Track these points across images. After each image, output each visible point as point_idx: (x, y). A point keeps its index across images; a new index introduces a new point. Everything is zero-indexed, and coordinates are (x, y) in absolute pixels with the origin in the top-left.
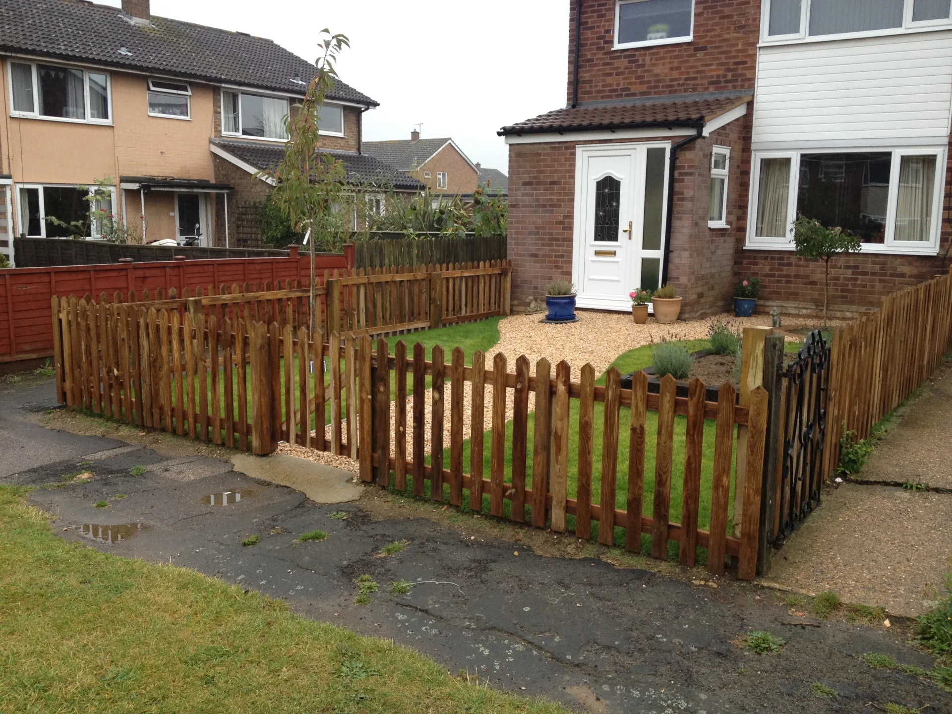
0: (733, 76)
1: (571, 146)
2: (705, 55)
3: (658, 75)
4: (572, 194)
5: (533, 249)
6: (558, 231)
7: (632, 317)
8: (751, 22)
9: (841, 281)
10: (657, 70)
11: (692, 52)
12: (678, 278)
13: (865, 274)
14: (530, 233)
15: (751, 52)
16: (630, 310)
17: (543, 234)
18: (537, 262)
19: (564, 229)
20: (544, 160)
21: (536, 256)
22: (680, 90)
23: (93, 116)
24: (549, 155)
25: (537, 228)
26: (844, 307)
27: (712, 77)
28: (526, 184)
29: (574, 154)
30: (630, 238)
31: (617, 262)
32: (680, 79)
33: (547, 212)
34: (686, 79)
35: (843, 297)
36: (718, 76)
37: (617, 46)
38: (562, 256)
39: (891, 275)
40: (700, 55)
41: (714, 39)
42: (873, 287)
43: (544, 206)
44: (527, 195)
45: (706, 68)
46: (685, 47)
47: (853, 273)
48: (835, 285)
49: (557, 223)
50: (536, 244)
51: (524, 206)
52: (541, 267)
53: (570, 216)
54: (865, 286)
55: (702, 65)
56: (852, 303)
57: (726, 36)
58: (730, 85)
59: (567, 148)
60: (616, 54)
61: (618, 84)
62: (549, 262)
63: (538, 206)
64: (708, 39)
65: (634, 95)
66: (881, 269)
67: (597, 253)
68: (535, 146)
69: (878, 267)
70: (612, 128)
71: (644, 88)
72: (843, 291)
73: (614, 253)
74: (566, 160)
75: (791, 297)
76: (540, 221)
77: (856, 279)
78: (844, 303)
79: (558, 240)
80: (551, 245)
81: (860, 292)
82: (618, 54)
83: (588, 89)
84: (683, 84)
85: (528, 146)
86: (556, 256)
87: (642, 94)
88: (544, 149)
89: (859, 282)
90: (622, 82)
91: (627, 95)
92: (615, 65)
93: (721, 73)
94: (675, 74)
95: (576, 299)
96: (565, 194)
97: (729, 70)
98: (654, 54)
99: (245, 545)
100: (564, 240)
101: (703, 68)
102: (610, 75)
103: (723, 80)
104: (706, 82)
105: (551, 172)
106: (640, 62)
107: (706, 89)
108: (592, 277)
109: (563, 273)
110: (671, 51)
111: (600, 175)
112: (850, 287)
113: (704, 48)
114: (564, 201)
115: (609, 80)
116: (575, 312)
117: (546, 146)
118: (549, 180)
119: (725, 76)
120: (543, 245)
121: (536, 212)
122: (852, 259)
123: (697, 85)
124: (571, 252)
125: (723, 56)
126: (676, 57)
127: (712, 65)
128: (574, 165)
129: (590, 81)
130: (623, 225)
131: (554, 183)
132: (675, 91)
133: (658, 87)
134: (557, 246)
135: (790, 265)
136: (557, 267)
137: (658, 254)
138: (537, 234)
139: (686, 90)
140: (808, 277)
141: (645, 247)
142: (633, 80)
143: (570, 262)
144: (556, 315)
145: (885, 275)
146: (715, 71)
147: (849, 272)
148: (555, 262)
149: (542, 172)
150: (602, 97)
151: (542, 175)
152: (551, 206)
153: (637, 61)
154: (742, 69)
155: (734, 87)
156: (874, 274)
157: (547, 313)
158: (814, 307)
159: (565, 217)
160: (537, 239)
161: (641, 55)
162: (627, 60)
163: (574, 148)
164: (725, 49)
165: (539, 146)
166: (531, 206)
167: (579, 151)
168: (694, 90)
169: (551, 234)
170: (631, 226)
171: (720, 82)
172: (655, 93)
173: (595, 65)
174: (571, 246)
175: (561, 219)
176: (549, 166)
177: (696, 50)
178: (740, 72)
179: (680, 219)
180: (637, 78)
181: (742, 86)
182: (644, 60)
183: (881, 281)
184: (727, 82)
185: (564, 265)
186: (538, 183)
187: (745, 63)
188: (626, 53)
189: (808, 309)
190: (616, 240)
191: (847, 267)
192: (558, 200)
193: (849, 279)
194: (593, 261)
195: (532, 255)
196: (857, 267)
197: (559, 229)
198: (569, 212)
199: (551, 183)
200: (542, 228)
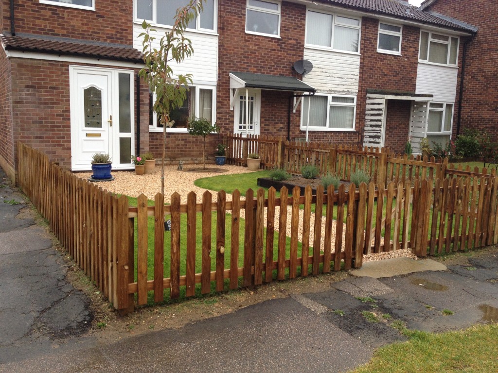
0: (120, 36)
1: (67, 65)
2: (103, 20)
3: (74, 26)
4: (68, 96)
5: (38, 134)
8: (128, 8)
9: (180, 147)
10: (73, 23)
11: (95, 17)
13: (190, 142)
14: (34, 122)
15: (129, 25)
17: (46, 122)
18: (42, 142)
19: (63, 119)
20: (43, 72)
21: (40, 138)
22: (89, 38)
24: (47, 68)
25: (40, 119)
27: (108, 34)
28: (27, 87)
29: (68, 70)
30: (111, 126)
31: (103, 140)
32: (88, 31)
33: (48, 107)
34: (92, 32)
35: (181, 154)
36: (112, 34)
38: (63, 138)
40: (100, 20)
41: (108, 13)
42: (193, 148)
43: (46, 103)
44: (30, 95)
45: (105, 29)
46: (90, 13)
47: (185, 142)
48: (178, 148)
49: (57, 115)
50: (40, 130)
51: (27, 103)
52: (46, 146)
53: (68, 110)
54: (190, 148)
55: (102, 26)
56: (185, 156)
57: (115, 13)
58: (119, 41)
59: (62, 66)
60: (42, 6)
61: (45, 26)
62: (52, 142)
63: (40, 103)
64: (104, 12)
65: (58, 35)
66: (196, 140)
67: (87, 135)
68: (36, 61)
69: (195, 139)
70: (99, 57)
71: (65, 32)
72: (181, 151)
73: (100, 135)
74: (62, 73)
75: (159, 156)
76: (43, 114)
77: (186, 145)
78: (182, 157)
79: (59, 126)
80: (54, 130)
81: (188, 151)
82: (44, 7)
83: (21, 24)
84: (91, 35)
85: (29, 61)
86: (58, 138)
87: (63, 35)
88: (43, 64)
89: (187, 147)
90: (48, 25)
91: (52, 34)
92: (42, 13)
93: (114, 33)
94: (85, 28)
96: (63, 96)
97: (117, 32)
98: (70, 12)
100: (64, 126)
101: (102, 28)
102: (39, 19)
103: (115, 37)
104: (105, 36)
105: (50, 80)
106: (61, 15)
107: (106, 40)
109: (64, 149)
110: (81, 14)
111: (87, 86)
112: (184, 149)
113: (102, 17)
114: (62, 100)
115: (37, 22)
117: (45, 62)
118: (49, 86)
119: (116, 35)
120: (46, 130)
121: (39, 107)
122: (184, 136)
123: (100, 37)
124: (70, 134)
125: (114, 24)
126: (85, 18)
127: (108, 27)
128: (68, 77)
129: (23, 20)
130: (105, 119)
131: (54, 88)
132: (86, 38)
133: (74, 33)
134: (58, 130)
135: (157, 139)
136: (60, 145)
137: (131, 135)
138: (41, 122)
139: (93, 39)
141: (121, 131)
142: (56, 26)
143: (70, 141)
145: (197, 142)
146: (109, 31)
148: (57, 142)
149: (43, 80)
150: (34, 32)
151: (42, 82)
152: (52, 103)
153: (58, 14)
154: (125, 33)
155: (122, 42)
156: (193, 142)
158: (169, 160)
159: (63, 111)
160: (41, 126)
161: (61, 11)
162: (51, 12)
163: (68, 66)
164: (115, 20)
165: (39, 62)
166: (35, 103)
167: (71, 68)
168: (98, 39)
169: (54, 123)
170: (111, 118)
171: (113, 38)
172: (73, 37)
173: (26, 10)
174: (70, 131)
175: (60, 112)
176: (49, 76)
177: (98, 16)
178: (124, 34)
179: (143, 115)
180: (59, 25)
181: (126, 43)
182: (63, 15)
183: (196, 145)
184: (117, 38)
185: (65, 144)
186: (39, 87)
187: (126, 30)
188: (49, 7)
190: (101, 127)
191: (182, 140)
192: (57, 100)
193: (183, 145)
194: (85, 140)
195: (37, 138)
196: (186, 140)
197: (60, 119)
198: (66, 108)
199: (51, 88)
200: (45, 119)
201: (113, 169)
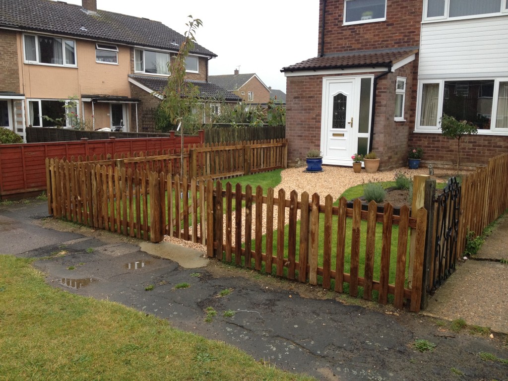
0: (407, 39)
1: (321, 77)
2: (393, 28)
3: (367, 39)
4: (321, 103)
5: (299, 133)
6: (313, 123)
7: (352, 169)
8: (417, 10)
9: (467, 150)
10: (366, 36)
11: (385, 26)
12: (378, 148)
13: (480, 146)
14: (297, 124)
15: (418, 26)
16: (352, 165)
17: (305, 124)
18: (301, 140)
19: (316, 122)
20: (305, 85)
21: (301, 136)
22: (379, 47)
23: (67, 63)
24: (308, 82)
25: (301, 121)
26: (469, 164)
27: (396, 39)
28: (295, 98)
29: (321, 82)
30: (352, 127)
31: (345, 140)
32: (379, 41)
33: (306, 113)
34: (383, 41)
35: (468, 158)
36: (400, 39)
37: (345, 24)
38: (315, 137)
39: (494, 147)
40: (390, 28)
41: (397, 20)
42: (484, 153)
43: (305, 110)
44: (296, 104)
45: (394, 35)
46: (382, 24)
47: (473, 146)
48: (463, 152)
49: (312, 119)
50: (300, 130)
51: (294, 110)
52: (304, 142)
53: (319, 115)
54: (479, 153)
55: (391, 34)
56: (473, 161)
57: (404, 18)
58: (406, 44)
59: (318, 78)
60: (344, 28)
61: (345, 44)
62: (308, 139)
63: (302, 110)
64: (394, 19)
65: (354, 49)
66: (489, 143)
67: (334, 135)
68: (301, 78)
69: (487, 142)
70: (342, 67)
71: (359, 46)
72: (467, 155)
73: (343, 135)
74: (318, 85)
75: (439, 158)
76: (303, 118)
77: (475, 149)
78: (468, 162)
79: (313, 128)
80: (309, 131)
81: (477, 155)
82: (346, 28)
83: (329, 47)
84: (380, 44)
85: (298, 78)
86: (312, 137)
87: (359, 49)
88: (305, 79)
89: (476, 150)
90: (347, 43)
91: (350, 50)
92: (344, 34)
93: (401, 37)
94: (377, 38)
95: (323, 159)
96: (317, 103)
97: (405, 36)
98: (365, 28)
99: (146, 290)
100: (316, 128)
101: (391, 35)
102: (341, 39)
103: (402, 41)
104: (393, 42)
105: (309, 91)
106: (357, 32)
107: (393, 46)
108: (331, 148)
109: (315, 146)
110: (374, 26)
111: (335, 93)
112: (471, 153)
113: (392, 24)
114: (316, 107)
115: (340, 42)
116: (322, 167)
117: (306, 78)
119: (403, 39)
120: (305, 130)
121: (301, 113)
123: (389, 44)
124: (320, 134)
125: (402, 29)
126: (377, 29)
127: (396, 33)
128: (322, 88)
129: (330, 43)
130: (348, 120)
131: (311, 97)
132: (376, 48)
133: (367, 45)
134: (312, 131)
135: (439, 141)
136: (312, 142)
137: (367, 135)
138: (302, 124)
139: (382, 47)
140: (448, 147)
141: (360, 132)
142: (354, 42)
143: (319, 140)
144: (312, 168)
145: (491, 146)
146: (397, 36)
147: (471, 145)
148: (311, 140)
149: (305, 91)
150: (337, 51)
151: (304, 93)
152: (310, 109)
153: (356, 31)
154: (413, 35)
155: (408, 45)
156: (484, 146)
157: (307, 167)
158: (452, 164)
159: (316, 116)
160: (302, 127)
161: (358, 28)
162: (350, 31)
163: (322, 78)
164: (403, 25)
165: (302, 77)
166: (298, 110)
167: (324, 80)
168: (387, 47)
169: (310, 125)
170: (352, 120)
171: (401, 42)
172: (366, 49)
173: (333, 34)
174: (320, 131)
175: (314, 116)
176: (309, 88)
177: (388, 25)
178: (412, 37)
179: (379, 116)
180: (356, 40)
181: (413, 45)
182: (359, 31)
183: (488, 150)
184: (404, 42)
185: (316, 141)
186: (302, 98)
187: (414, 32)
188: (350, 27)
189: (449, 165)
190: (344, 128)
191: (470, 142)
192: (313, 107)
193: (471, 149)
194: (332, 139)
195: (299, 136)
196: (475, 142)
197: (313, 122)
198: (318, 113)
199: (309, 97)
200: (304, 122)
201: (323, 163)
